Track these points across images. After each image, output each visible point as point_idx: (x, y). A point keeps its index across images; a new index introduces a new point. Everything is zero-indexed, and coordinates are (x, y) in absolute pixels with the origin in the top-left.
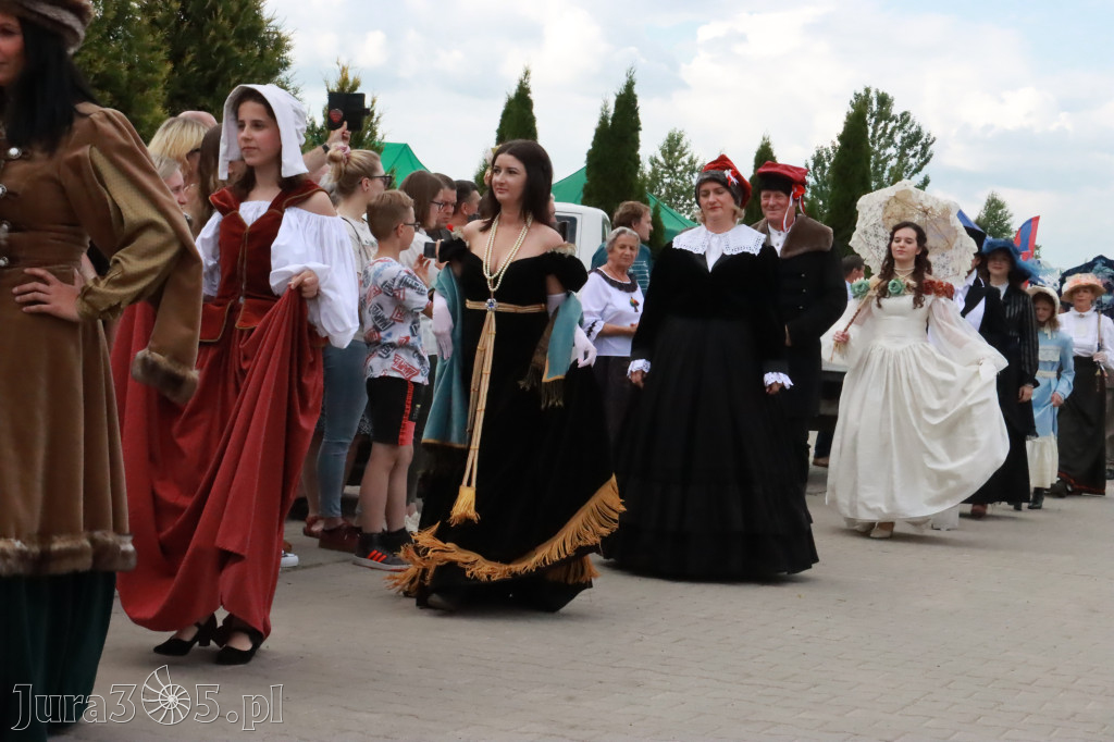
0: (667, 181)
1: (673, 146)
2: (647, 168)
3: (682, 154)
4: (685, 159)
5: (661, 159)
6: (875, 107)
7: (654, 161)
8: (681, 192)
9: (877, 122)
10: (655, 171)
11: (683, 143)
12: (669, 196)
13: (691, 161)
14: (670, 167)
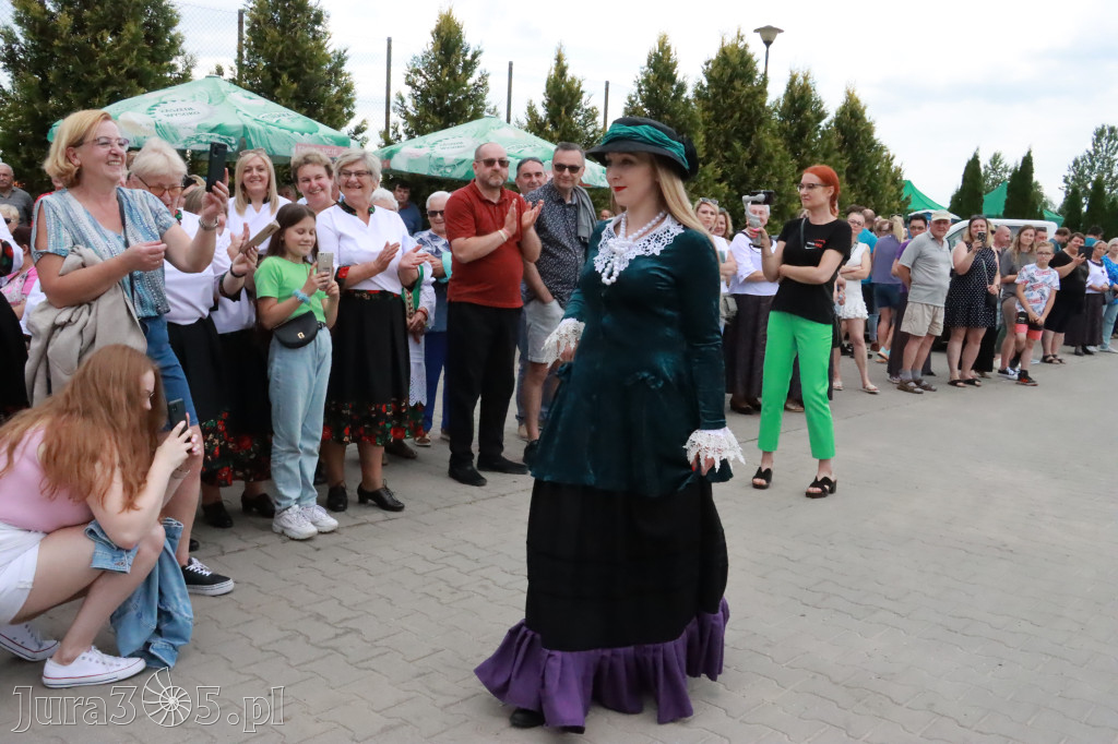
0: (992, 176)
1: (996, 159)
2: (983, 171)
3: (1000, 163)
4: (1002, 166)
5: (990, 166)
6: (1107, 134)
7: (986, 167)
8: (1000, 182)
9: (1109, 141)
10: (986, 172)
11: (1001, 157)
12: (993, 184)
13: (1006, 167)
14: (994, 169)
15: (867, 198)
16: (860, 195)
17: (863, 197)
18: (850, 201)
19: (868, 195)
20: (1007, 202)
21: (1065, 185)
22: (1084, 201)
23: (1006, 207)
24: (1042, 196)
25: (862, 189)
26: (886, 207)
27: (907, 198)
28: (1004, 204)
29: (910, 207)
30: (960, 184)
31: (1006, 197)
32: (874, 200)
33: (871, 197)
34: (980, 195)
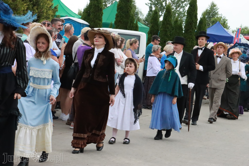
15: (33, 7)
16: (28, 5)
17: (31, 6)
18: (23, 9)
19: (34, 5)
20: (117, 16)
21: (150, 2)
22: (160, 14)
23: (116, 19)
24: (135, 8)
25: (30, 1)
26: (45, 14)
27: (56, 8)
28: (115, 17)
29: (57, 14)
30: (89, 2)
31: (116, 12)
32: (37, 9)
33: (36, 7)
34: (101, 10)
